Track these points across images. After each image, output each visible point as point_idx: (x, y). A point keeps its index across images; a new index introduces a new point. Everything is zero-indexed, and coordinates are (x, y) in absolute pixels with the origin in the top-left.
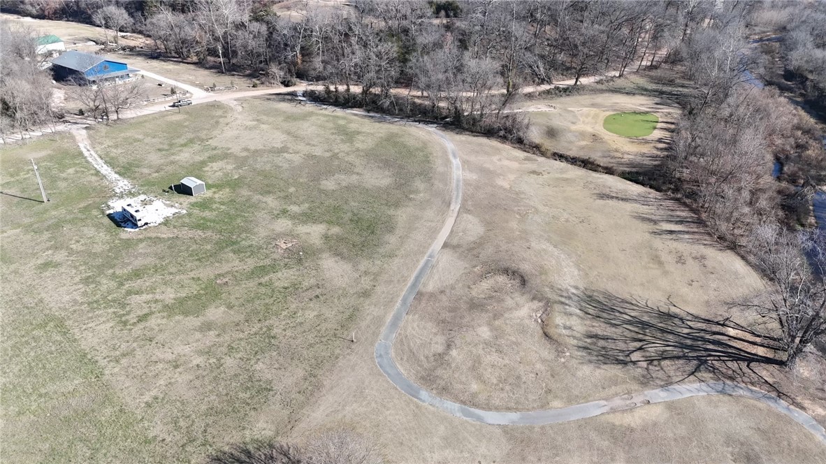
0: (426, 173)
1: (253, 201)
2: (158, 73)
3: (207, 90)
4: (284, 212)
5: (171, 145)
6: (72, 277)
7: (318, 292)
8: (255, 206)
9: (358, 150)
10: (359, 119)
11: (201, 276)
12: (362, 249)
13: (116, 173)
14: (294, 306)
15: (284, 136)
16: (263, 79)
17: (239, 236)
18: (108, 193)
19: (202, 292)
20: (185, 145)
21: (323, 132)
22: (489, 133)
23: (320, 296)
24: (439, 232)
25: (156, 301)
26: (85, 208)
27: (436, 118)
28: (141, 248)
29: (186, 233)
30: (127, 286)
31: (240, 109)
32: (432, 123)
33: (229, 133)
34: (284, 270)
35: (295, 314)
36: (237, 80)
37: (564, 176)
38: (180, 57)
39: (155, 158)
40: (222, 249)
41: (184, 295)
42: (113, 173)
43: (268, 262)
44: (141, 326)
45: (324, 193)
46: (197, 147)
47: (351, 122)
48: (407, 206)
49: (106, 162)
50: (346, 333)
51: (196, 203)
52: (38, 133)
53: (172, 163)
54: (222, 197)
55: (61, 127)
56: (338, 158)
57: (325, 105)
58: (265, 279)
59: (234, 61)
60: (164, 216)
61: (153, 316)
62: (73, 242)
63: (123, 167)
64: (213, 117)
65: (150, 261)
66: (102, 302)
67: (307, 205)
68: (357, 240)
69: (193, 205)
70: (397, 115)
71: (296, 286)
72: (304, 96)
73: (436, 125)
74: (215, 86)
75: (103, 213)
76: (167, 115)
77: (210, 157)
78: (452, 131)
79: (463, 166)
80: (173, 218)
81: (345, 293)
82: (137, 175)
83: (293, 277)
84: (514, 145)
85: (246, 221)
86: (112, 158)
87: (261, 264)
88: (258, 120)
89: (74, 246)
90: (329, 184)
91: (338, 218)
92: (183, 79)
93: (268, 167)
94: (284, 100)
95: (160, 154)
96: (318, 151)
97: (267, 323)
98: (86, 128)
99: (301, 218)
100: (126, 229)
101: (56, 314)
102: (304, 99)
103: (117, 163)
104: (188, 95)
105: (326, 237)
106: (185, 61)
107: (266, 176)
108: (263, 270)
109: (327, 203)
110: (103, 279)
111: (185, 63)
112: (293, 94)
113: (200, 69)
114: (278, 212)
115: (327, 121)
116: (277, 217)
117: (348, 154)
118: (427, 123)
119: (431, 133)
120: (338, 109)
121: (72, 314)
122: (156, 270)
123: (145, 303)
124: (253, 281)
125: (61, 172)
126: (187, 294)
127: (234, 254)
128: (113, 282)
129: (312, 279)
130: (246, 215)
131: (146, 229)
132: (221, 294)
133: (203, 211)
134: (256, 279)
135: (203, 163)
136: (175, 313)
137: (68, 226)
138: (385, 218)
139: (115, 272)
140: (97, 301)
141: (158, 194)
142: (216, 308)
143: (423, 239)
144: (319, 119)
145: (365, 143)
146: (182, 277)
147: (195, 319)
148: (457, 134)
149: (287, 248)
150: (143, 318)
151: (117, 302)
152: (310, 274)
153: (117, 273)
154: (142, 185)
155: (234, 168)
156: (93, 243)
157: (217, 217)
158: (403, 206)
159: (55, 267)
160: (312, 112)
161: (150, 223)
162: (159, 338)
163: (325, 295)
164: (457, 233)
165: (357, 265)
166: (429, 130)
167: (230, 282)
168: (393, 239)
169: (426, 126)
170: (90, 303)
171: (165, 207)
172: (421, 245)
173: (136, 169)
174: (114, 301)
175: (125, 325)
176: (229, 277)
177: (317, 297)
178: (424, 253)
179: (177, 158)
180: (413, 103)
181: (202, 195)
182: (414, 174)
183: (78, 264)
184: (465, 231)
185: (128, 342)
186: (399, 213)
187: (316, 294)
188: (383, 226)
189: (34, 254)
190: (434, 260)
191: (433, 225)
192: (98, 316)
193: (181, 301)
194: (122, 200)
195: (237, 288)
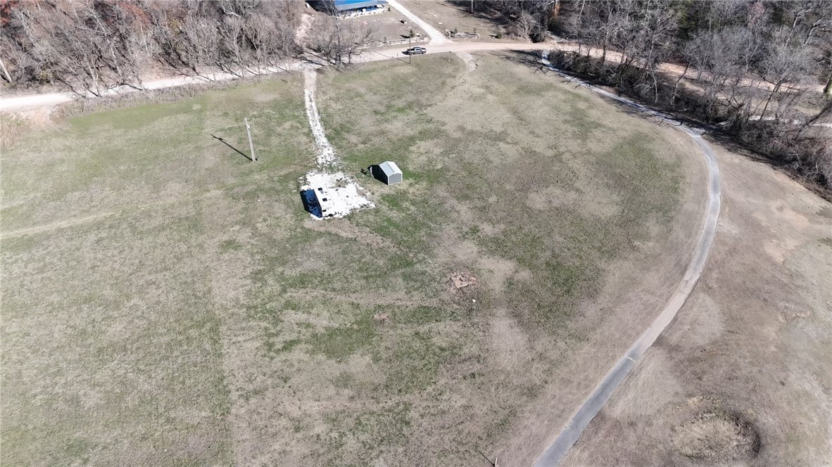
0: (666, 210)
1: (447, 206)
2: (407, 5)
3: (447, 34)
4: (475, 230)
5: (389, 108)
6: (245, 267)
7: (476, 367)
8: (445, 215)
9: (589, 152)
10: (605, 104)
11: (362, 302)
12: (549, 315)
13: (326, 136)
15: (509, 115)
16: (511, 27)
17: (415, 255)
18: (311, 162)
19: (355, 327)
20: (401, 110)
21: (554, 118)
23: (477, 376)
24: (657, 315)
25: (308, 325)
26: (286, 176)
27: (707, 118)
28: (318, 246)
29: (368, 237)
30: (289, 294)
31: (473, 67)
32: (699, 126)
33: (451, 101)
34: (448, 321)
35: (440, 394)
36: (483, 24)
39: (368, 124)
40: (394, 268)
41: (336, 326)
42: (323, 135)
43: (434, 302)
44: (283, 356)
45: (527, 213)
46: (413, 115)
47: (593, 106)
48: (626, 258)
49: (321, 120)
50: (490, 448)
51: (388, 196)
52: (274, 70)
53: (382, 133)
54: (417, 193)
55: (297, 65)
56: (561, 161)
57: (569, 75)
58: (423, 329)
60: (352, 207)
61: (299, 346)
62: (261, 219)
63: (335, 130)
64: (442, 76)
65: (321, 266)
66: (260, 310)
67: (502, 226)
68: (547, 298)
69: (385, 198)
70: (655, 106)
71: (455, 351)
72: (549, 59)
73: (703, 131)
74: (456, 30)
75: (298, 186)
76: (397, 65)
77: (421, 132)
78: (723, 144)
80: (360, 211)
81: (507, 380)
82: (344, 143)
83: (455, 335)
85: (430, 235)
86: (329, 115)
87: (427, 304)
88: (487, 87)
89: (259, 225)
90: (538, 199)
91: (532, 256)
92: (427, 16)
93: (477, 159)
94: (524, 62)
95: (374, 118)
96: (540, 146)
97: (406, 398)
98: (318, 70)
99: (490, 244)
100: (312, 215)
101: (217, 312)
102: (548, 63)
103: (331, 123)
104: (426, 40)
105: (510, 283)
107: (470, 173)
108: (425, 314)
109: (526, 230)
110: (270, 278)
112: (538, 54)
114: (468, 230)
115: (565, 101)
116: (464, 237)
117: (574, 156)
118: (691, 124)
119: (691, 142)
120: (583, 85)
121: (230, 318)
122: (322, 281)
123: (297, 324)
124: (411, 328)
125: (279, 124)
126: (341, 324)
127: (404, 280)
128: (278, 285)
129: (475, 346)
130: (432, 226)
131: (329, 220)
132: (373, 337)
133: (391, 210)
134: (415, 325)
135: (412, 139)
136: (320, 349)
137: (263, 197)
138: (591, 271)
139: (284, 271)
140: (255, 307)
141: (356, 175)
142: (362, 355)
143: (630, 321)
144: (555, 96)
145: (600, 144)
146: (343, 298)
147: (336, 365)
148: (730, 150)
149: (460, 288)
150: (288, 346)
151: (273, 314)
152: (475, 336)
153: (286, 273)
154: (344, 159)
155: (441, 153)
156: (278, 226)
157: (403, 221)
158: (621, 257)
159: (235, 248)
160: (551, 84)
161: (336, 213)
162: (295, 381)
163: (483, 375)
164: (682, 324)
165: (534, 340)
166: (691, 138)
167: (387, 320)
168: (590, 310)
169: (689, 130)
170: (249, 308)
171: (357, 194)
172: (625, 331)
173: (346, 134)
174: (271, 312)
175: (269, 350)
176: (389, 313)
177: (473, 375)
178: (626, 347)
179: (388, 126)
180: (682, 91)
181: (397, 186)
182: (650, 207)
183: (255, 251)
184: (694, 323)
185: (264, 375)
186: (611, 267)
187: (473, 371)
188: (585, 284)
189: (223, 227)
190: (636, 363)
191: (653, 300)
192: (251, 328)
193: (332, 333)
194: (320, 175)
195: (391, 332)
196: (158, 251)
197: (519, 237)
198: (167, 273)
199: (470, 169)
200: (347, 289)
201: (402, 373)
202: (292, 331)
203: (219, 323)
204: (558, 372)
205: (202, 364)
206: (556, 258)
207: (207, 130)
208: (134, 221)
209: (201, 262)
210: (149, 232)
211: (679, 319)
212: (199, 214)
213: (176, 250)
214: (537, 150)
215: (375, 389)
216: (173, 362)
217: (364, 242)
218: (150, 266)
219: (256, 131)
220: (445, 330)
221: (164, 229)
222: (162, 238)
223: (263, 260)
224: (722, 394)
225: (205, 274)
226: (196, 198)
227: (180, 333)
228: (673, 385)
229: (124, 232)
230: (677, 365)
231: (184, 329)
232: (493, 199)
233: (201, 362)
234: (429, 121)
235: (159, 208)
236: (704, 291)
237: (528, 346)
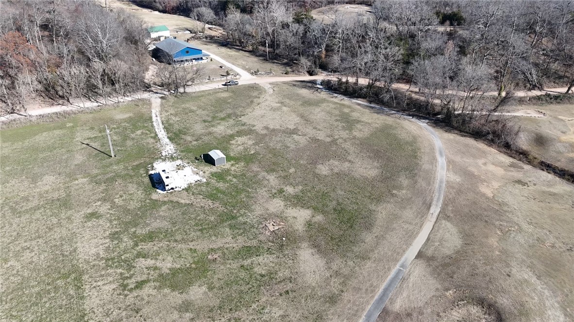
1: (259, 177)
2: (223, 57)
3: (252, 74)
4: (281, 191)
5: (214, 118)
6: (105, 231)
7: (289, 286)
8: (259, 183)
9: (354, 138)
10: (361, 108)
11: (198, 247)
12: (339, 244)
13: (168, 138)
14: (264, 299)
15: (298, 118)
16: (294, 68)
17: (238, 211)
18: (156, 155)
19: (193, 266)
20: (223, 119)
21: (329, 118)
22: (477, 135)
23: (290, 292)
24: (416, 238)
25: (156, 268)
26: (137, 166)
27: (429, 114)
28: (163, 211)
29: (201, 202)
30: (140, 247)
31: (271, 91)
32: (425, 118)
33: (258, 112)
34: (265, 255)
35: (263, 309)
36: (275, 67)
37: (552, 190)
38: (241, 46)
39: (199, 128)
40: (222, 221)
41: (179, 266)
42: (166, 137)
43: (254, 243)
44: (135, 293)
45: (317, 177)
46: (231, 122)
47: (353, 110)
49: (165, 128)
51: (216, 173)
52: (129, 99)
53: (210, 133)
54: (237, 170)
55: (146, 95)
56: (336, 144)
57: (336, 93)
58: (246, 263)
59: (277, 51)
60: (188, 182)
61: (149, 284)
62: (118, 196)
63: (175, 133)
64: (250, 97)
65: (165, 224)
66: (116, 260)
67: (300, 187)
68: (337, 232)
69: (213, 175)
70: (394, 108)
71: (272, 276)
72: (321, 85)
73: (427, 121)
74: (258, 71)
75: (147, 171)
76: (219, 92)
77: (238, 132)
78: (441, 128)
79: (448, 166)
80: (195, 185)
82: (182, 141)
83: (271, 264)
84: (501, 150)
85: (248, 197)
86: (170, 125)
87: (249, 245)
88: (282, 103)
89: (116, 200)
90: (324, 169)
91: (323, 205)
92: (238, 63)
93: (279, 146)
94: (305, 87)
95: (203, 124)
96: (321, 136)
98: (162, 98)
99: (293, 200)
100: (158, 190)
101: (80, 266)
102: (321, 87)
103: (172, 129)
104: (238, 77)
105: (309, 224)
106: (244, 49)
107: (275, 155)
108: (249, 251)
109: (317, 188)
110: (125, 237)
111: (243, 51)
112: (314, 82)
113: (253, 56)
114: (276, 191)
115: (334, 108)
116: (274, 196)
117: (345, 141)
118: (420, 117)
119: (421, 128)
120: (346, 98)
121: (91, 269)
122: (166, 235)
123: (147, 268)
124: (237, 262)
125: (133, 132)
126: (182, 265)
127: (230, 229)
128: (131, 241)
129: (287, 270)
130: (250, 190)
131: (172, 193)
132: (208, 272)
133: (219, 182)
134: (241, 260)
135: (232, 137)
136: (166, 285)
137: (119, 181)
138: (365, 212)
139: (136, 231)
140: (113, 259)
141: (191, 161)
142: (199, 286)
143: (397, 243)
144: (328, 106)
145: (362, 132)
146: (183, 246)
147: (179, 295)
148: (446, 132)
149: (273, 231)
150: (140, 285)
151: (127, 263)
152: (286, 263)
153: (137, 232)
154: (182, 152)
155: (253, 144)
156: (131, 199)
157: (228, 189)
158: (385, 202)
159: (97, 218)
160: (325, 99)
161: (176, 188)
162: (145, 311)
163: (295, 291)
164: (433, 242)
165: (331, 262)
166: (420, 125)
167: (219, 259)
168: (369, 238)
169: (418, 121)
170: (107, 260)
171: (192, 174)
172: (395, 250)
173: (183, 136)
174: (125, 261)
175: (124, 290)
176: (219, 253)
177: (287, 292)
178: (397, 261)
179: (214, 129)
180: (411, 99)
181: (222, 166)
182: (400, 169)
183: (113, 218)
184: (441, 241)
185: (120, 309)
186: (380, 208)
187: (287, 289)
188: (362, 221)
189: (88, 203)
190: (406, 271)
191: (411, 227)
192: (109, 275)
193: (174, 272)
194: (164, 163)
195: (222, 267)
196: (33, 225)
197: (313, 194)
198: (40, 240)
199: (274, 152)
200: (186, 239)
201: (231, 296)
202: (143, 273)
203: (82, 273)
204: (350, 283)
205: (67, 306)
206: (340, 205)
207: (77, 139)
208: (14, 205)
209: (69, 230)
210: (27, 211)
211: (431, 239)
212: (68, 196)
213: (49, 222)
214: (319, 138)
215: (211, 311)
216: (41, 307)
217: (199, 205)
218: (26, 236)
219: (115, 138)
220: (264, 261)
221: (39, 209)
222: (37, 215)
223: (119, 224)
224: (469, 286)
225: (71, 238)
226: (67, 185)
227: (49, 284)
228: (433, 284)
229: (6, 214)
230: (434, 270)
231: (53, 281)
232: (292, 170)
233: (66, 305)
234: (243, 125)
235: (35, 194)
236: (445, 219)
237: (327, 267)
